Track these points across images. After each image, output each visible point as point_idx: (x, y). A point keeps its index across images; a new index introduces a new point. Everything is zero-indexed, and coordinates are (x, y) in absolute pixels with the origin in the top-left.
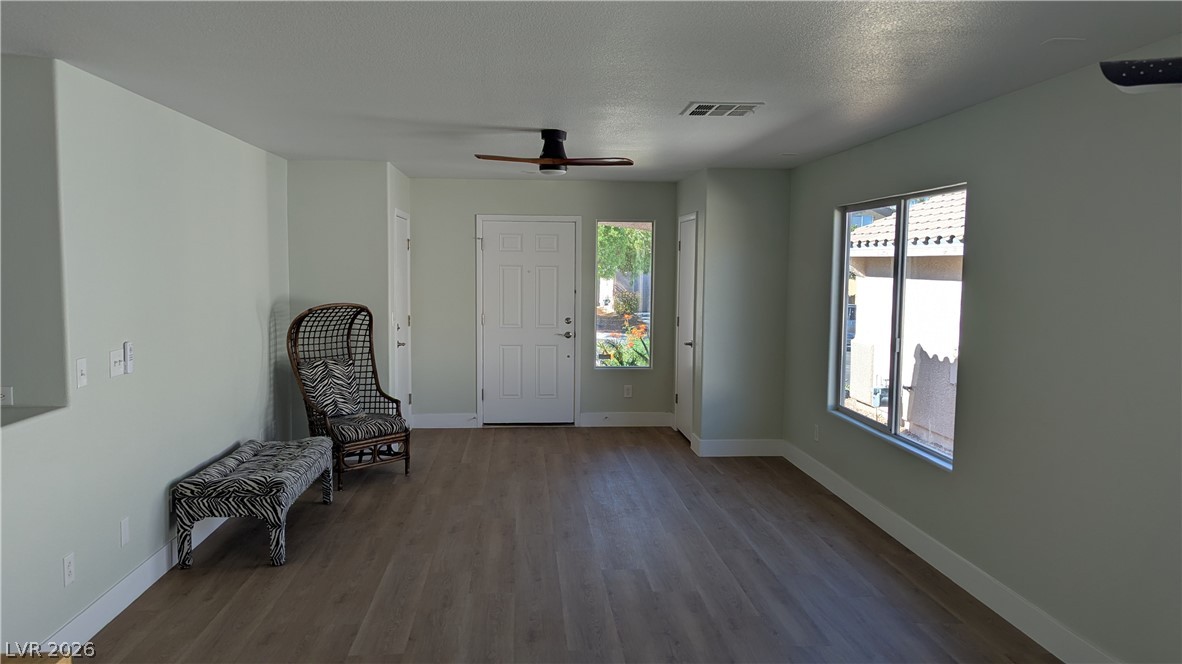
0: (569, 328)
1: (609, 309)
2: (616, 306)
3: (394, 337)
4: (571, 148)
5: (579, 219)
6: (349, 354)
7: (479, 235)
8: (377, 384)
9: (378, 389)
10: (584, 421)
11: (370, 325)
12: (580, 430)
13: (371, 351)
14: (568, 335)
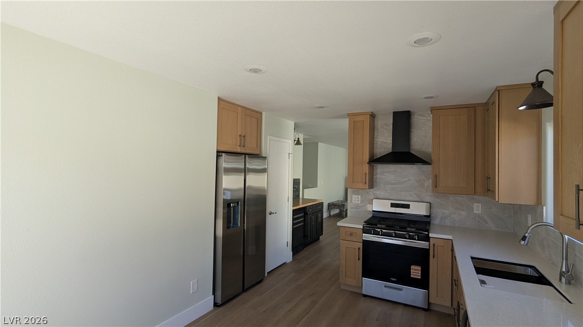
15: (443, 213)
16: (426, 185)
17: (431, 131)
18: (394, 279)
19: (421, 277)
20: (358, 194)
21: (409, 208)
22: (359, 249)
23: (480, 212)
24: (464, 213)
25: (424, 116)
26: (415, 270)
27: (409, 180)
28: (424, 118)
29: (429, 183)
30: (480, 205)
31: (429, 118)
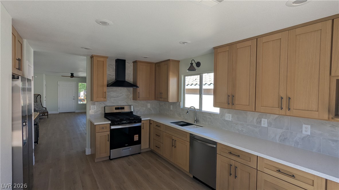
0: (74, 98)
1: (83, 98)
2: (84, 97)
3: (44, 99)
4: (74, 75)
5: (76, 82)
6: (37, 101)
7: (58, 84)
8: (42, 105)
9: (42, 106)
10: (77, 111)
11: (40, 97)
12: (76, 113)
13: (41, 101)
14: (74, 99)
15: (137, 109)
16: (130, 97)
17: (132, 71)
18: (127, 145)
19: (138, 139)
20: (94, 105)
21: (124, 109)
22: (108, 135)
23: (150, 107)
24: (144, 108)
25: (129, 63)
26: (136, 137)
27: (123, 95)
28: (129, 64)
29: (131, 96)
30: (150, 104)
31: (131, 65)
